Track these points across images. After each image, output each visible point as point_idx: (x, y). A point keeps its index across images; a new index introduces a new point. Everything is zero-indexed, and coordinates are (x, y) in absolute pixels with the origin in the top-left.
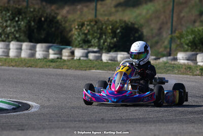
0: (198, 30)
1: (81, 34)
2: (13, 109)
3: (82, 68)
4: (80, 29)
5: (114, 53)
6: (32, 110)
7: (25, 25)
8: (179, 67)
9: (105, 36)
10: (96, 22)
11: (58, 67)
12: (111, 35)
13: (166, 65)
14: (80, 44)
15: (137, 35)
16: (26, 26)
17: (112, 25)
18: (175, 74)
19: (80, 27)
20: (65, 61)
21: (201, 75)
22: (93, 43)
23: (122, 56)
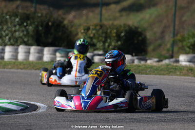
1: (86, 37)
2: (22, 110)
4: (86, 33)
6: (40, 111)
7: (33, 29)
8: (181, 69)
9: (110, 39)
10: (101, 26)
12: (116, 38)
13: (169, 67)
15: (140, 38)
16: (33, 31)
17: (117, 29)
18: (177, 75)
19: (86, 31)
22: (98, 47)
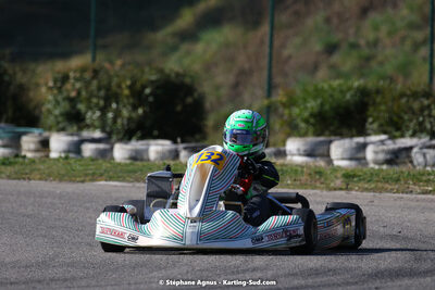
0: (330, 86)
1: (60, 98)
3: (75, 176)
4: (60, 89)
5: (141, 142)
8: (296, 171)
9: (117, 103)
10: (96, 73)
11: (19, 176)
12: (131, 101)
14: (58, 123)
15: (189, 100)
17: (132, 78)
18: (287, 187)
19: (59, 84)
20: (33, 161)
21: (347, 189)
22: (88, 121)
23: (159, 148)
